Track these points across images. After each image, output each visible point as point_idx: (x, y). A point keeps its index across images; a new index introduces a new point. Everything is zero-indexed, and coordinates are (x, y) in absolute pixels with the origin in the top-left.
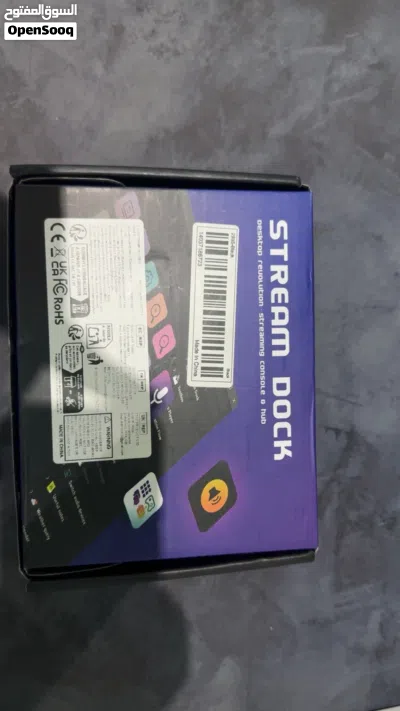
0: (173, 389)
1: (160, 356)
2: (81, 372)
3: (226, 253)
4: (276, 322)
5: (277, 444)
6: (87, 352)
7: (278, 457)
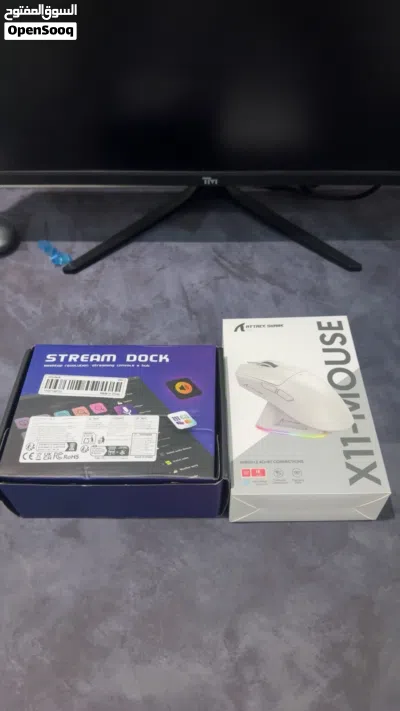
0: (124, 405)
1: (106, 410)
2: (107, 447)
3: (57, 381)
4: (98, 360)
5: (161, 360)
6: (97, 444)
7: (167, 360)
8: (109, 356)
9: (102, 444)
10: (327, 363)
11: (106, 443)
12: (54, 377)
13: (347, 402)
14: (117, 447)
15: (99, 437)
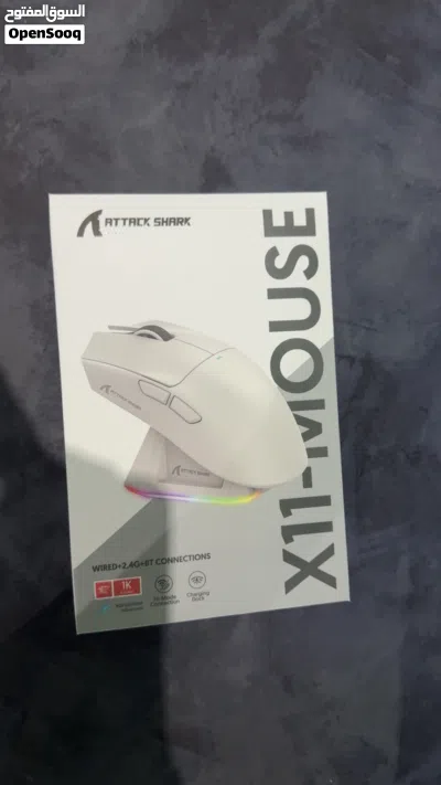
10: (276, 326)
13: (301, 421)
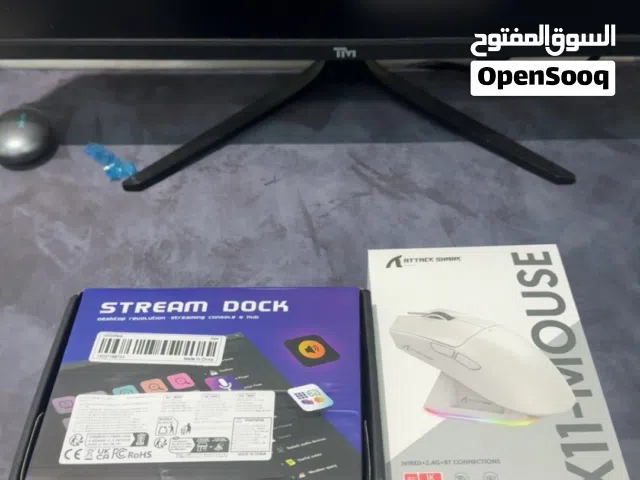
1: (193, 384)
2: (195, 440)
3: (118, 341)
8: (196, 304)
9: (187, 435)
10: (530, 313)
11: (194, 434)
12: (113, 336)
13: (564, 372)
14: (211, 439)
15: (183, 424)
